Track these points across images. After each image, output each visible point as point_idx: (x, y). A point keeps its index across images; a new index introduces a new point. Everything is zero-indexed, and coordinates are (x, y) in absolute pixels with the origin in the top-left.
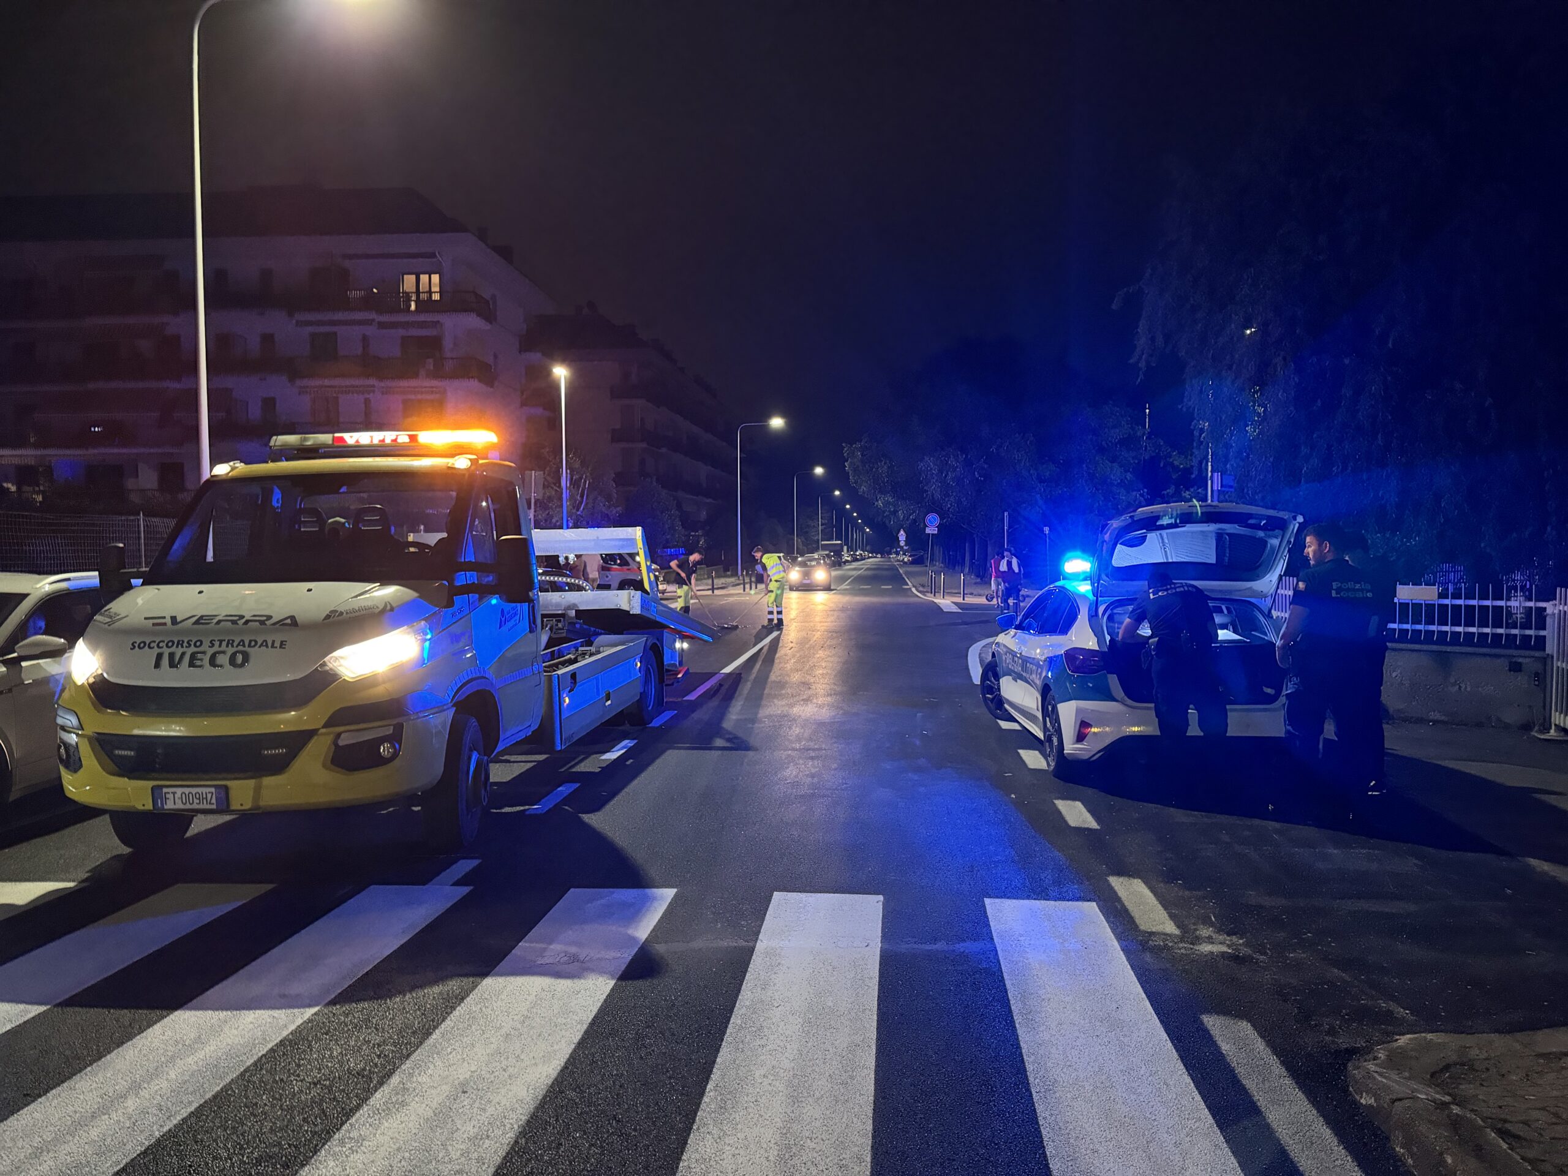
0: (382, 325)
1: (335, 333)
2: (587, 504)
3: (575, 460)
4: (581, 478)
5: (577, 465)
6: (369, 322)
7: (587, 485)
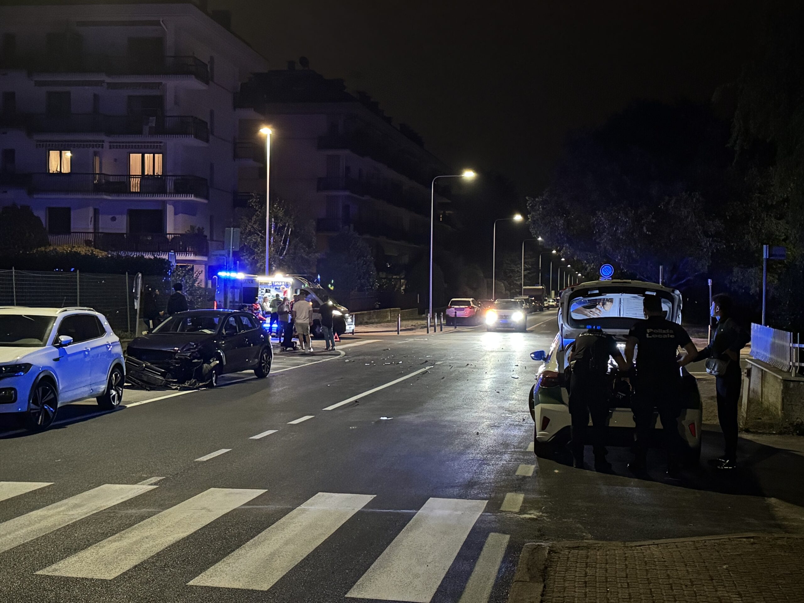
0: (111, 86)
1: (69, 93)
2: (288, 250)
3: (279, 210)
4: (284, 226)
5: (281, 214)
6: (99, 83)
7: (290, 232)
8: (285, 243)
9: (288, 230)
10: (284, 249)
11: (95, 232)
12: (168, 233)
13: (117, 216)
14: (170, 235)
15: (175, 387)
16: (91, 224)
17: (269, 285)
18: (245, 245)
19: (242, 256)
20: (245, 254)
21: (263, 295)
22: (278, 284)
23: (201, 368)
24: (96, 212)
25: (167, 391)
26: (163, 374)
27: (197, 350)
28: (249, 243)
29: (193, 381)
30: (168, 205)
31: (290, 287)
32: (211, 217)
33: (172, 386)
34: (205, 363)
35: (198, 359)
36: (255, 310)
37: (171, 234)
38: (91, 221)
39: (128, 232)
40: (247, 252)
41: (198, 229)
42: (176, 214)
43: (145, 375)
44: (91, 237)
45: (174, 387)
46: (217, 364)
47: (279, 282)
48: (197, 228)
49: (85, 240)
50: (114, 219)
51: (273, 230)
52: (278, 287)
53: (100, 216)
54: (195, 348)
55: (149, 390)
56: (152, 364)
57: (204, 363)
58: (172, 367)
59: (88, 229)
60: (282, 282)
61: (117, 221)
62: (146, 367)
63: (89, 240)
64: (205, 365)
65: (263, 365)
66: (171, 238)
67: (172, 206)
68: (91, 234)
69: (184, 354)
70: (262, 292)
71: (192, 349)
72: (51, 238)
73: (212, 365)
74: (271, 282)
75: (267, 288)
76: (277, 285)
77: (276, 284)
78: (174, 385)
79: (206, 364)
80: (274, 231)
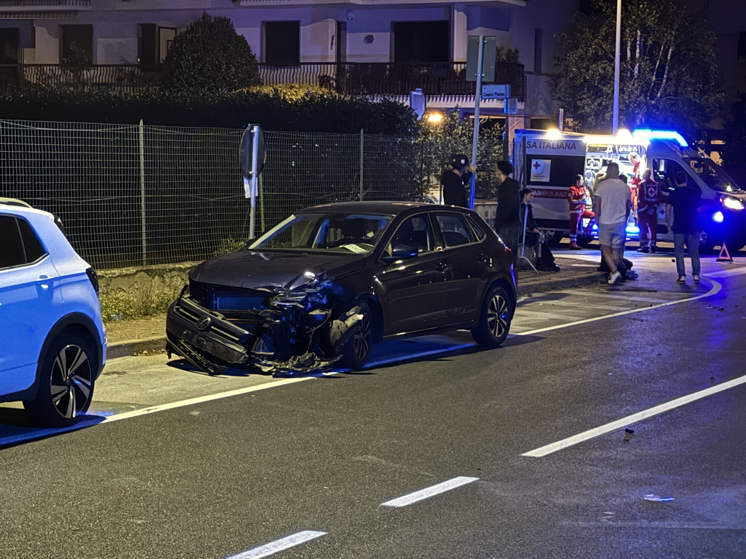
2: (667, 90)
3: (649, 14)
4: (657, 45)
5: (651, 22)
7: (669, 55)
8: (660, 76)
9: (666, 52)
10: (657, 85)
11: (340, 63)
12: (455, 60)
13: (374, 35)
14: (459, 65)
15: (269, 369)
16: (332, 49)
17: (607, 151)
18: (586, 81)
19: (581, 100)
20: (585, 96)
21: (596, 171)
22: (626, 150)
23: (328, 327)
24: (341, 27)
25: (252, 376)
26: (246, 342)
27: (319, 289)
28: (592, 76)
29: (307, 357)
30: (456, 11)
31: (644, 156)
32: (538, 32)
33: (265, 365)
34: (336, 319)
35: (322, 307)
36: (576, 197)
37: (461, 63)
38: (332, 44)
39: (393, 61)
40: (589, 91)
41: (507, 55)
42: (470, 27)
43: (209, 340)
44: (331, 72)
45: (266, 369)
46: (359, 321)
47: (627, 147)
48: (505, 51)
49: (319, 76)
50: (369, 39)
51: (638, 51)
52: (625, 156)
53: (348, 34)
54: (317, 285)
55: (212, 375)
56: (227, 316)
57: (334, 317)
58: (266, 325)
59: (327, 57)
60: (632, 146)
61: (375, 40)
62: (214, 323)
63: (326, 76)
64: (336, 323)
65: (490, 319)
66: (459, 70)
67: (462, 13)
68: (332, 66)
69: (291, 299)
70: (595, 165)
71: (310, 287)
72: (263, 72)
73: (350, 322)
74: (611, 147)
75: (604, 158)
76: (623, 152)
77: (621, 150)
78: (270, 363)
79: (338, 321)
80: (640, 53)
